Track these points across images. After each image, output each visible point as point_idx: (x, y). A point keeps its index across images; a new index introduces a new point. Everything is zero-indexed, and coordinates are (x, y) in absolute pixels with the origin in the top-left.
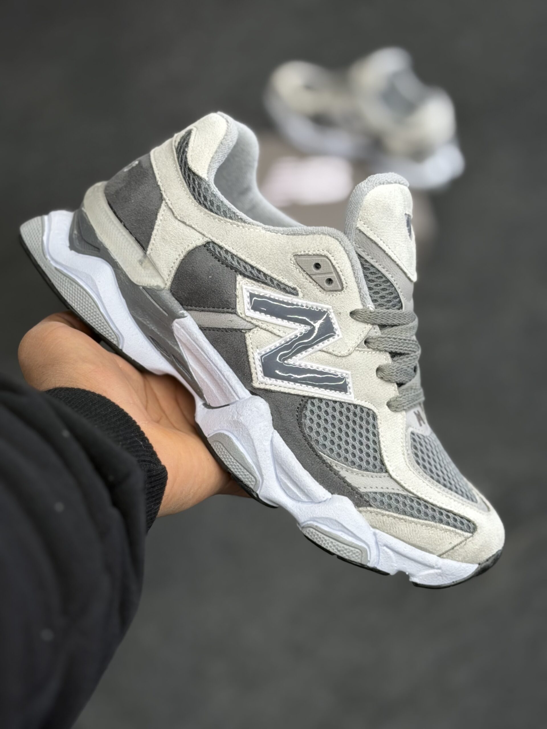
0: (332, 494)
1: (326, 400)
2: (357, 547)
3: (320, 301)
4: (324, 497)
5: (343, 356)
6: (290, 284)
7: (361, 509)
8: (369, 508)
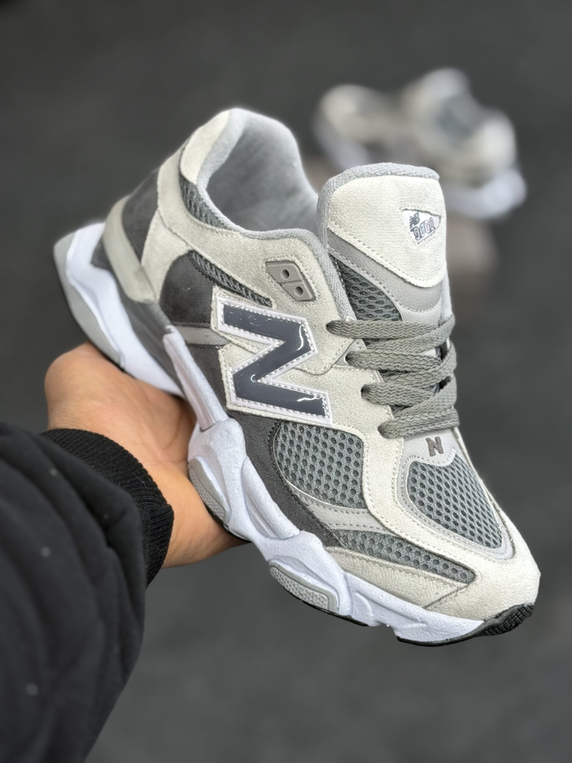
0: (301, 530)
1: (301, 424)
2: (323, 592)
3: (293, 312)
4: (289, 534)
5: (318, 375)
6: (264, 294)
7: (328, 548)
8: (336, 548)
